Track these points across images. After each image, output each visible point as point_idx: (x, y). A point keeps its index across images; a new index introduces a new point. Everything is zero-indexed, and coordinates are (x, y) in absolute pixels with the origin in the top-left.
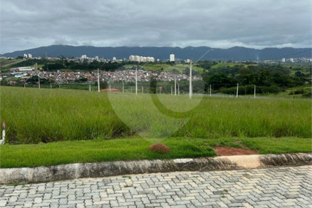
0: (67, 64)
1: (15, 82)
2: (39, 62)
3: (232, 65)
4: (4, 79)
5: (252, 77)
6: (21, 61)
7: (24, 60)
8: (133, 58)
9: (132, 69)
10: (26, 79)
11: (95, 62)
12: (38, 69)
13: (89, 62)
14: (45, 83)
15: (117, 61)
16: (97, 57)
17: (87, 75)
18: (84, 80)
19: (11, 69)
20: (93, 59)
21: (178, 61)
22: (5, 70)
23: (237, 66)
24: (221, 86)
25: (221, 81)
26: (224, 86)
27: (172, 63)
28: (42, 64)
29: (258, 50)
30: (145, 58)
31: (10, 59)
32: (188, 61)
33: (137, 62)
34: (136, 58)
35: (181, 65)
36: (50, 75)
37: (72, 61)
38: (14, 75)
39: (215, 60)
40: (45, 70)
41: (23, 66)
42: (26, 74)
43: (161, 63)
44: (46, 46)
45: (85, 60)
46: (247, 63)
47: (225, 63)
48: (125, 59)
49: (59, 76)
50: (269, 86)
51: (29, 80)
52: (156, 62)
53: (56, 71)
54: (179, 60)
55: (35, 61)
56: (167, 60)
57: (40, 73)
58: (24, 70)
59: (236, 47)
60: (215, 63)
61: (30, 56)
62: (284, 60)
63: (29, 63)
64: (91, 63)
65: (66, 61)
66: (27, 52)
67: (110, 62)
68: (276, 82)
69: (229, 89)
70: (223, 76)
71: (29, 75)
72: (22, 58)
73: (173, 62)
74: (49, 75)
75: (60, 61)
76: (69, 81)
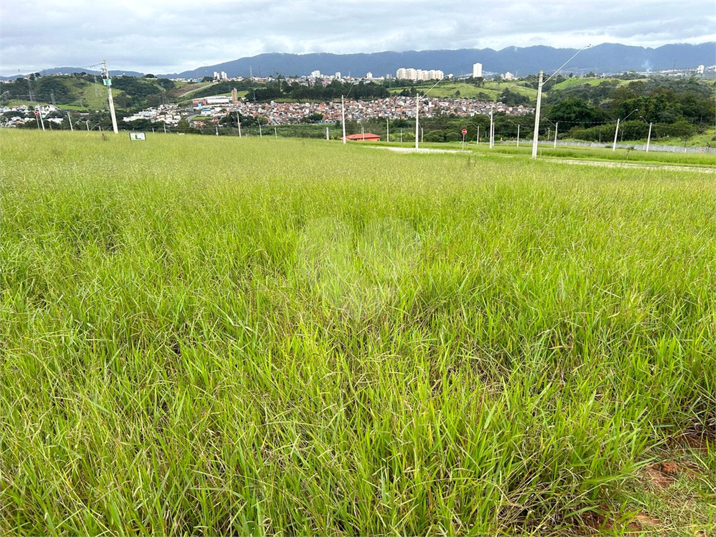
0: (288, 89)
1: (202, 124)
2: (241, 87)
3: (595, 82)
4: (183, 118)
5: (636, 105)
6: (209, 85)
7: (215, 83)
8: (403, 74)
9: (402, 94)
10: (219, 118)
11: (335, 83)
12: (239, 99)
13: (325, 84)
14: (251, 125)
15: (375, 80)
16: (339, 74)
17: (321, 109)
18: (317, 118)
19: (195, 101)
20: (332, 77)
21: (490, 77)
22: (186, 102)
23: (603, 84)
24: (573, 125)
25: (573, 115)
26: (578, 124)
27: (477, 82)
28: (244, 90)
29: (649, 49)
30: (426, 72)
31: (191, 83)
32: (509, 76)
33: (411, 81)
34: (408, 74)
35: (494, 85)
36: (260, 110)
37: (295, 84)
38: (200, 112)
39: (560, 73)
40: (251, 101)
41: (213, 94)
42: (219, 109)
43: (456, 81)
44: (251, 56)
45: (319, 80)
46: (626, 77)
47: (581, 77)
48: (388, 77)
49: (274, 112)
50: (671, 122)
51: (224, 120)
52: (446, 81)
53: (269, 103)
54: (490, 74)
55: (233, 84)
56: (468, 76)
57: (243, 106)
58: (214, 101)
59: (605, 45)
60: (560, 80)
61: (224, 75)
62: (701, 69)
63: (222, 88)
64: (329, 86)
65: (285, 83)
66: (219, 68)
67: (361, 83)
68: (687, 114)
69: (589, 130)
70: (578, 104)
71: (223, 111)
72: (211, 79)
73: (480, 79)
74: (257, 109)
75: (276, 84)
76: (291, 120)
